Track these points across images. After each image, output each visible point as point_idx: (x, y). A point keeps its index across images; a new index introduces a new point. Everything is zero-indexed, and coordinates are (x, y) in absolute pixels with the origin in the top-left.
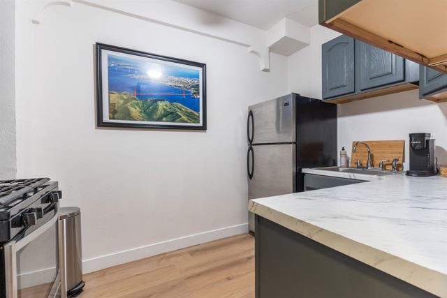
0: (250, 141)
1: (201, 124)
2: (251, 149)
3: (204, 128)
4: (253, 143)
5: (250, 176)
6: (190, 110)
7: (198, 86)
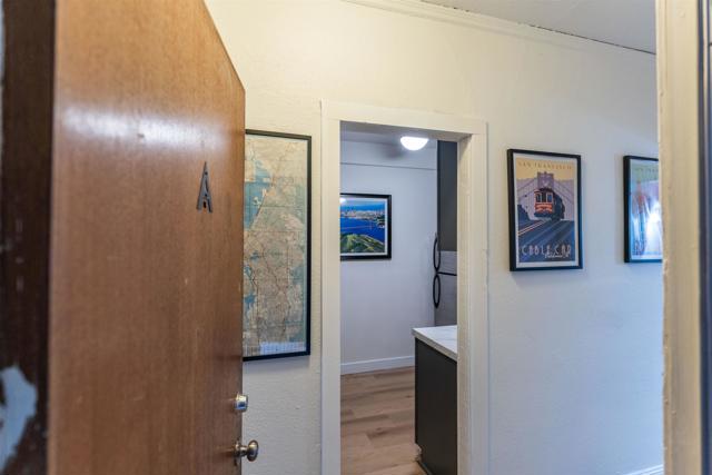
0: (437, 269)
1: (386, 253)
2: (437, 276)
3: (389, 257)
4: (440, 270)
5: (436, 305)
6: (376, 241)
7: (383, 217)
